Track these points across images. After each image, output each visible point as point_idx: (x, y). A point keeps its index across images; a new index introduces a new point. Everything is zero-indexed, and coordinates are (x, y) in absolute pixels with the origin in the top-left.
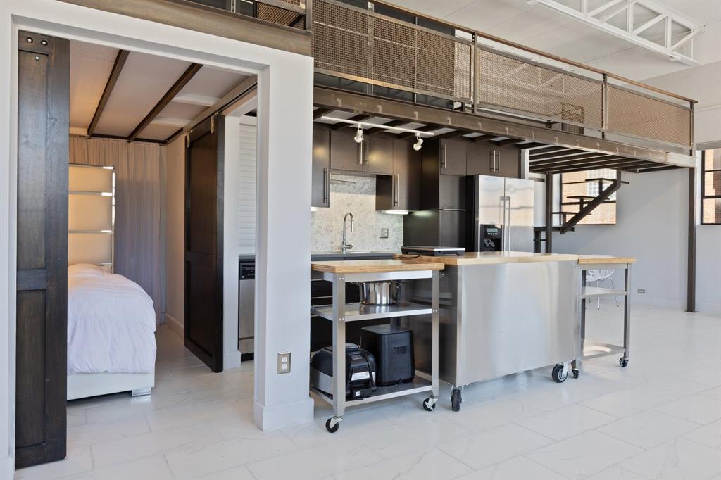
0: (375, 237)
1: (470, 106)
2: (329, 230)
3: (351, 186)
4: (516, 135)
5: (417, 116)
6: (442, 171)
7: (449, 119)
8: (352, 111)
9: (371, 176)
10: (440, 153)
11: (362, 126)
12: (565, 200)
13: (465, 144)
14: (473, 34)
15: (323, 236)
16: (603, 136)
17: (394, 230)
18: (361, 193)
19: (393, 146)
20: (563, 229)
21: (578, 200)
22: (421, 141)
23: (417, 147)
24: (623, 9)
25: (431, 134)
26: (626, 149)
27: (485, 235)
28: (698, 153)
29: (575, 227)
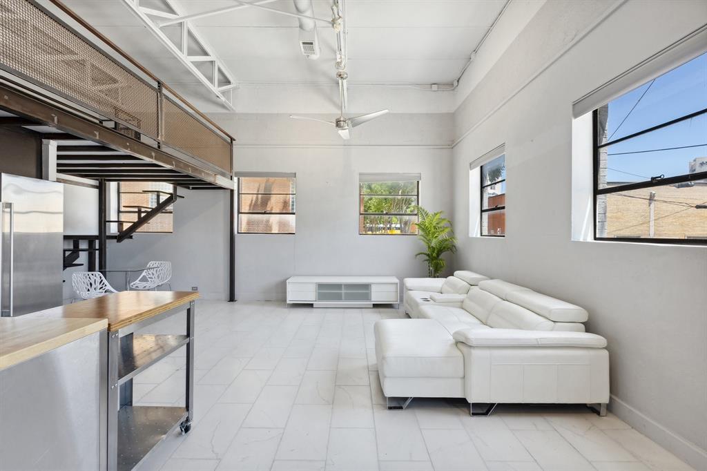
12: (122, 209)
16: (159, 147)
20: (120, 237)
21: (136, 210)
26: (182, 165)
28: (235, 179)
29: (134, 234)
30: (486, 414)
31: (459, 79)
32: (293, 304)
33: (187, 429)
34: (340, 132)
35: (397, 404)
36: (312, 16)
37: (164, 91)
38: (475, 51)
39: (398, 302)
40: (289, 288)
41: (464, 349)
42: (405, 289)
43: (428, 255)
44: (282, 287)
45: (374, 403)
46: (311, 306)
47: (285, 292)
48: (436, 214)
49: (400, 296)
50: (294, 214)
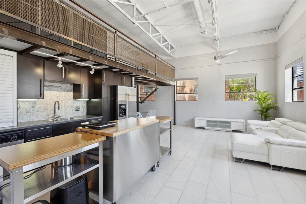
0: (73, 110)
1: (115, 58)
2: (45, 109)
3: (59, 88)
4: (131, 71)
5: (91, 58)
6: (103, 83)
7: (106, 62)
8: (55, 50)
9: (71, 84)
10: (102, 76)
11: (62, 59)
13: (112, 73)
14: (115, 30)
15: (42, 112)
16: (156, 75)
17: (82, 107)
18: (65, 91)
19: (81, 71)
20: (142, 102)
21: (146, 93)
22: (94, 70)
23: (92, 72)
24: (159, 37)
25: (98, 68)
27: (120, 108)
28: (175, 81)
29: (145, 101)
30: (279, 170)
31: (279, 26)
32: (197, 127)
33: (170, 154)
34: (216, 61)
35: (239, 160)
36: (204, 23)
37: (157, 58)
38: (287, 13)
39: (245, 130)
40: (196, 121)
41: (269, 144)
42: (247, 125)
43: (261, 111)
44: (193, 121)
45: (229, 159)
46: (204, 128)
47: (194, 123)
48: (264, 92)
49: (246, 128)
50: (197, 93)
